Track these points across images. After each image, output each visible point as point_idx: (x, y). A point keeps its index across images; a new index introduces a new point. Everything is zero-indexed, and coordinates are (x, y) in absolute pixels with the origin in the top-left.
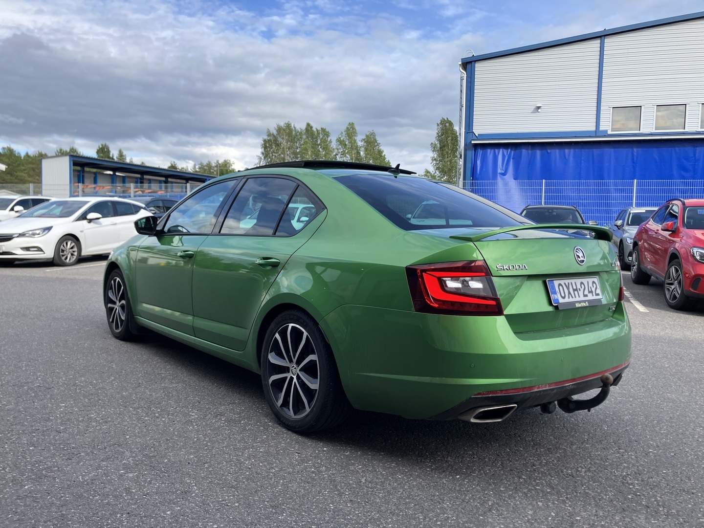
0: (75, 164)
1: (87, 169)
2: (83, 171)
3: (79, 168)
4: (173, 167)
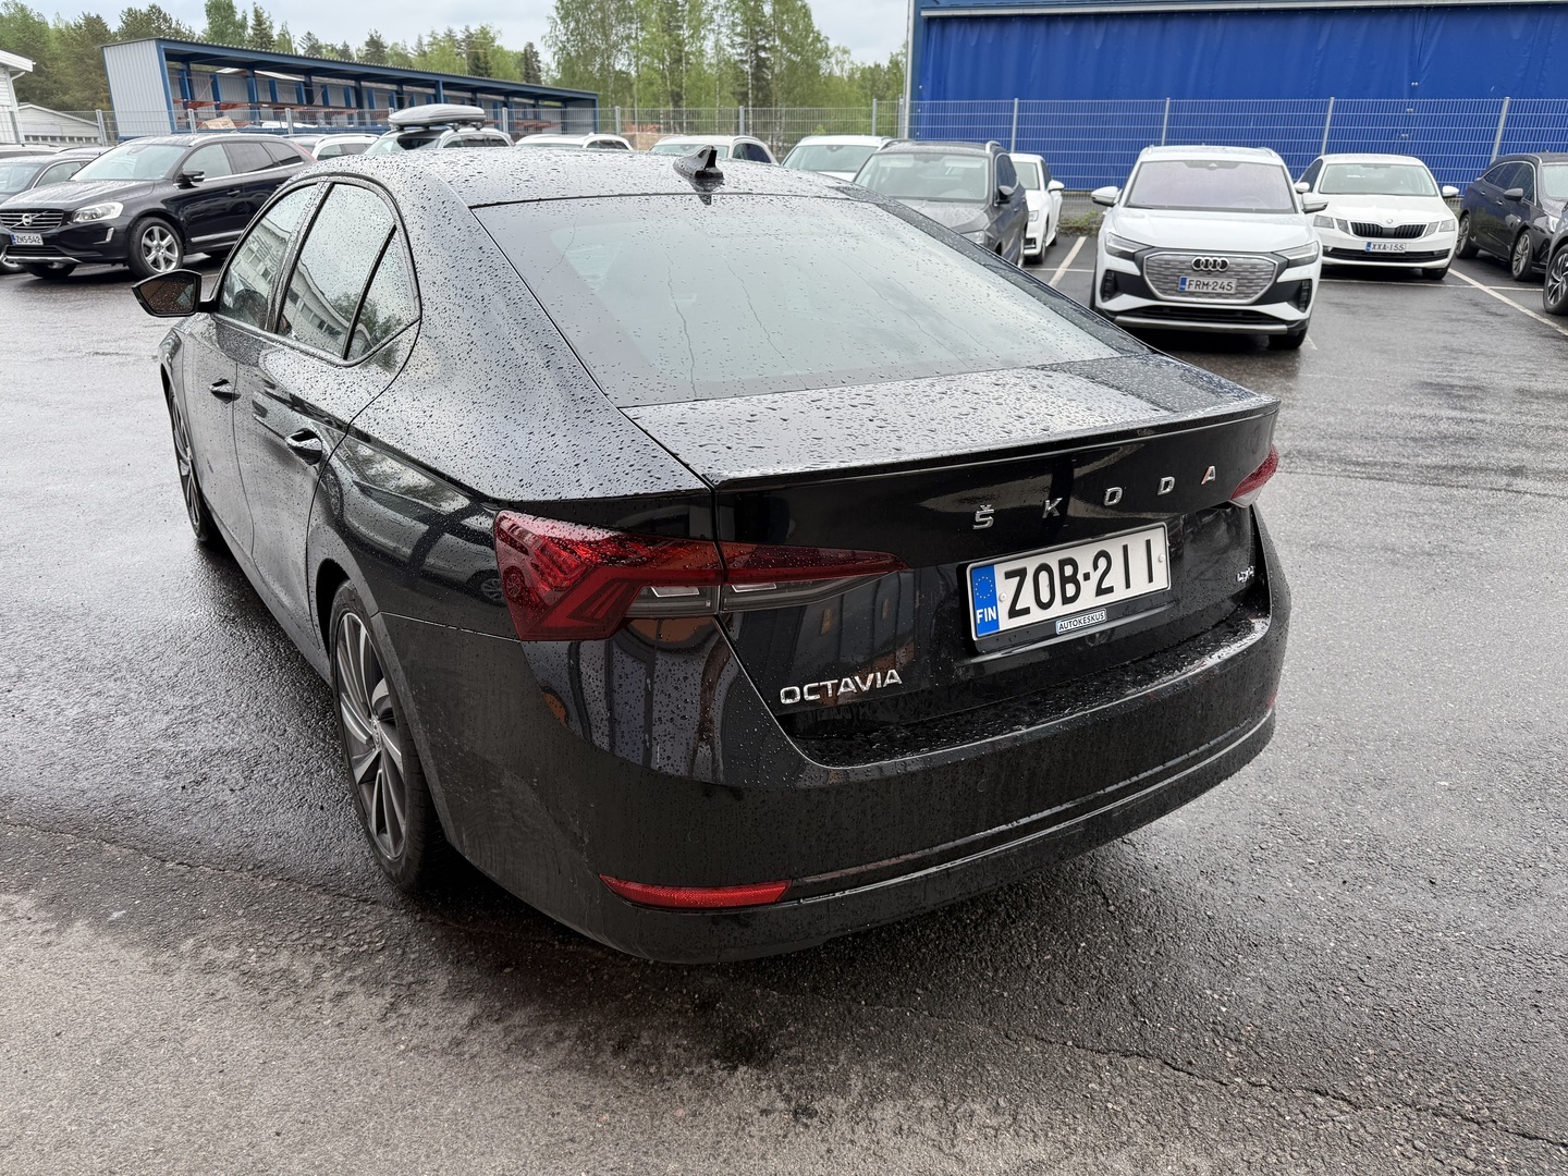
0: (170, 56)
1: (194, 66)
2: (189, 73)
3: (178, 65)
4: (375, 44)
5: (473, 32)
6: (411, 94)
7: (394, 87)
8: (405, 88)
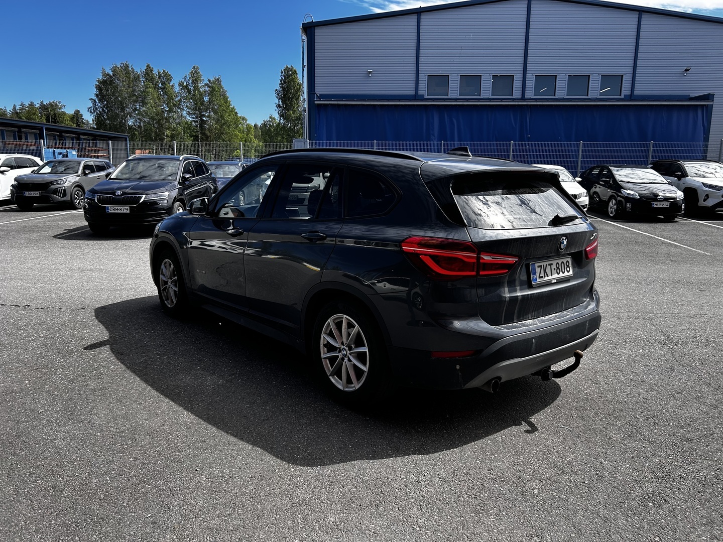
5: (45, 104)
6: (26, 133)
7: (16, 129)
8: (23, 130)
